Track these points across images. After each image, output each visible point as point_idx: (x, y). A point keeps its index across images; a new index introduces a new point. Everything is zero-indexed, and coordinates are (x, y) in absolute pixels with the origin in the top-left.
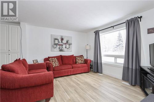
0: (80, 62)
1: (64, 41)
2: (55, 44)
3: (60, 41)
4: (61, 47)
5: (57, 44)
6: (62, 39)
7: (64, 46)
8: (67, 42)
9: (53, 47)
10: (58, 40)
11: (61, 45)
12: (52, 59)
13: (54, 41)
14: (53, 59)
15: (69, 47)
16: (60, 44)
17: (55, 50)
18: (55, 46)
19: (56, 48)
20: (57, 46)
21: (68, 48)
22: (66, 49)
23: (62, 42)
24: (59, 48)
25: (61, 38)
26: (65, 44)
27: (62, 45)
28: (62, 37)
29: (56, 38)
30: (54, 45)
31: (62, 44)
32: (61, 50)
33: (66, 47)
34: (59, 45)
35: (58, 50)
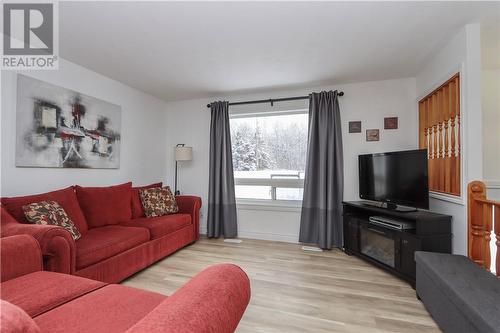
0: (162, 208)
1: (89, 122)
2: (41, 130)
3: (69, 119)
4: (73, 145)
5: (52, 130)
6: (79, 111)
7: (87, 144)
8: (102, 124)
9: (31, 144)
10: (59, 111)
11: (71, 136)
12: (43, 210)
13: (37, 115)
14: (47, 206)
15: (110, 149)
16: (69, 129)
17: (41, 159)
18: (42, 140)
19: (45, 148)
20: (50, 139)
21: (103, 155)
22: (96, 158)
23: (76, 122)
24: (63, 152)
25: (72, 101)
26: (91, 132)
27: (79, 139)
28: (78, 99)
29: (48, 98)
30: (35, 136)
31: (78, 132)
32: (73, 163)
33: (95, 150)
34: (63, 136)
35: (57, 159)
